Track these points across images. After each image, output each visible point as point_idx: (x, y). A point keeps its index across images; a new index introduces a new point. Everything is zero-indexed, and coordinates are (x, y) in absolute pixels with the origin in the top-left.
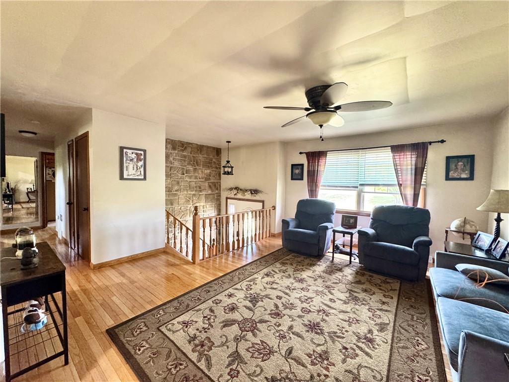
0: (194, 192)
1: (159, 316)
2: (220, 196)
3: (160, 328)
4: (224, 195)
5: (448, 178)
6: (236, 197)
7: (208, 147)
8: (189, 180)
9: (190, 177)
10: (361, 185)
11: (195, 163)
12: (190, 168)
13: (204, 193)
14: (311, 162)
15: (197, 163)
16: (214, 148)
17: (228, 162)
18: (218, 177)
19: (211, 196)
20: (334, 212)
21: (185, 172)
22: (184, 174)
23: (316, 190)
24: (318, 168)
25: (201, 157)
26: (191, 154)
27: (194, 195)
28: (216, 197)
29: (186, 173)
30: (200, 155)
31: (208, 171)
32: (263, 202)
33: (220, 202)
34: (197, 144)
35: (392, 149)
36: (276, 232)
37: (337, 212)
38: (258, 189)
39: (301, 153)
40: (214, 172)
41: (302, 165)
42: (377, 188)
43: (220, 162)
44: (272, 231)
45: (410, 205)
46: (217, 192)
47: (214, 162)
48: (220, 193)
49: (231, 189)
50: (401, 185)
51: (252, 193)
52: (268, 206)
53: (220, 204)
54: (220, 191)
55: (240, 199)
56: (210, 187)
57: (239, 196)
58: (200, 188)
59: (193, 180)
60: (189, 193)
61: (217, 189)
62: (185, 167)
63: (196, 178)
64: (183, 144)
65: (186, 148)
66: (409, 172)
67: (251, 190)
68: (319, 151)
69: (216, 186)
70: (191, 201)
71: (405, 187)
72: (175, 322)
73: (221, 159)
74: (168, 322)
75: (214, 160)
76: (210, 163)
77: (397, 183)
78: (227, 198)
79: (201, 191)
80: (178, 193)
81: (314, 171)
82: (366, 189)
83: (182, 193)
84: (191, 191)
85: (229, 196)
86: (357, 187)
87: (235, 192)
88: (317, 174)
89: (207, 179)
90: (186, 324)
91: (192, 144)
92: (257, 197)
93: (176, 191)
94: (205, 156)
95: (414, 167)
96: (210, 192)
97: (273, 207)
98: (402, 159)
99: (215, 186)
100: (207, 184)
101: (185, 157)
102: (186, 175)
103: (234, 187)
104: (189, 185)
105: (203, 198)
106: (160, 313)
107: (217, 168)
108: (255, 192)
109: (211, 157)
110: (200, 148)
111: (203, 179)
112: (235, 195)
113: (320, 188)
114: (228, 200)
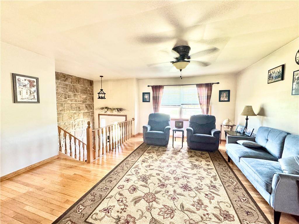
0: (75, 112)
1: (80, 211)
2: (93, 113)
3: (87, 220)
4: (96, 112)
5: (220, 101)
6: (106, 113)
7: (84, 79)
8: (70, 103)
9: (72, 100)
10: (182, 104)
11: (75, 90)
12: (71, 94)
13: (82, 111)
14: (155, 91)
15: (76, 90)
16: (88, 80)
17: (102, 90)
18: (91, 101)
19: (88, 114)
20: (170, 120)
21: (67, 97)
22: (66, 98)
23: (158, 108)
24: (159, 95)
25: (79, 86)
26: (71, 83)
27: (75, 113)
28: (91, 114)
29: (68, 97)
30: (78, 85)
31: (85, 96)
32: (126, 116)
33: (94, 117)
34: (76, 77)
35: (196, 86)
36: (135, 134)
38: (122, 108)
39: (148, 86)
40: (89, 97)
41: (149, 93)
42: (189, 106)
43: (93, 90)
44: (133, 134)
45: (205, 114)
46: (91, 110)
47: (89, 90)
48: (93, 111)
49: (102, 108)
50: (201, 104)
51: (118, 111)
52: (129, 118)
53: (94, 119)
54: (93, 110)
55: (109, 115)
56: (86, 107)
57: (109, 112)
58: (79, 108)
59: (73, 103)
60: (71, 112)
61: (91, 109)
62: (67, 93)
63: (76, 101)
64: (64, 75)
65: (67, 79)
66: (205, 98)
67: (117, 109)
68: (160, 86)
70: (73, 118)
71: (203, 105)
72: (97, 211)
73: (93, 88)
74: (92, 213)
75: (88, 89)
76: (85, 91)
77: (199, 103)
78: (99, 115)
79: (80, 110)
80: (63, 112)
81: (157, 97)
82: (184, 106)
83: (65, 112)
84: (73, 111)
85: (100, 113)
86: (180, 106)
87: (106, 110)
88: (158, 99)
89: (84, 102)
90: (107, 210)
91: (72, 76)
92: (122, 113)
93: (60, 111)
94: (82, 85)
95: (207, 95)
96: (86, 111)
97: (132, 119)
98: (201, 91)
99: (90, 106)
100: (84, 105)
101: (67, 85)
102: (68, 99)
103: (105, 107)
104: (71, 107)
105: (81, 115)
106: (80, 208)
107: (90, 94)
108: (120, 110)
109: (87, 86)
110: (79, 80)
111: (81, 101)
112: (105, 112)
113: (160, 106)
114: (100, 116)
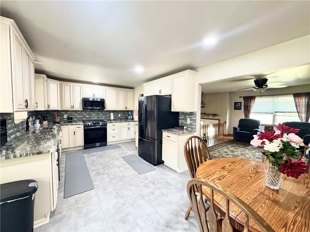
6: (203, 117)
10: (275, 112)
14: (246, 101)
17: (202, 102)
23: (248, 115)
24: (250, 104)
32: (219, 120)
35: (293, 95)
36: (226, 134)
37: (262, 125)
38: (216, 114)
39: (240, 97)
41: (241, 103)
42: (285, 113)
44: (224, 134)
45: (304, 121)
50: (299, 112)
51: (213, 116)
52: (222, 122)
55: (206, 119)
57: (206, 117)
66: (304, 106)
67: (212, 114)
68: (251, 96)
71: (301, 113)
77: (296, 111)
81: (248, 105)
82: (278, 114)
86: (273, 113)
88: (250, 108)
92: (216, 118)
95: (306, 104)
97: (225, 122)
98: (299, 100)
103: (203, 113)
108: (215, 115)
112: (203, 116)
113: (251, 113)
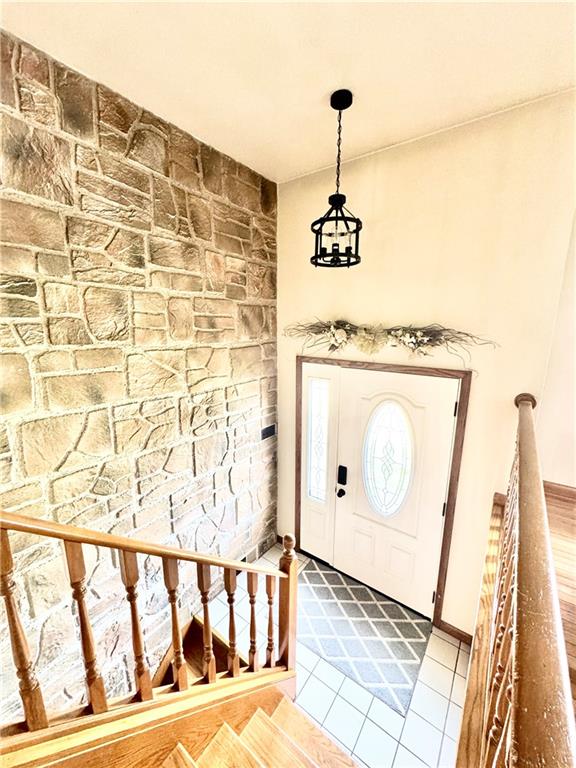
0: (190, 342)
2: (274, 351)
4: (289, 347)
6: (335, 355)
7: (235, 167)
8: (166, 292)
9: (172, 279)
11: (188, 220)
12: (166, 237)
13: (226, 342)
15: (195, 222)
16: (254, 177)
17: (337, 201)
18: (267, 290)
19: (250, 353)
21: (146, 256)
22: (140, 263)
25: (209, 200)
26: (167, 174)
27: (192, 350)
28: (263, 357)
29: (152, 260)
30: (206, 192)
31: (239, 263)
32: (463, 376)
33: (276, 371)
34: (192, 139)
38: (444, 325)
40: (257, 271)
43: (274, 233)
46: (266, 338)
47: (256, 231)
48: (274, 343)
49: (320, 328)
51: (416, 343)
53: (275, 377)
54: (275, 334)
55: (353, 364)
56: (245, 319)
57: (352, 350)
58: (212, 325)
59: (181, 293)
60: (171, 343)
61: (266, 329)
62: (145, 233)
63: (195, 283)
64: (120, 110)
65: (139, 136)
67: (412, 331)
69: (262, 319)
70: (181, 376)
73: (275, 224)
75: (255, 224)
76: (242, 232)
78: (300, 359)
79: (215, 336)
80: (125, 346)
83: (139, 348)
84: (181, 337)
85: (307, 353)
87: (341, 335)
89: (234, 293)
91: (168, 127)
92: (438, 356)
93: (111, 337)
94: (227, 200)
96: (245, 339)
99: (260, 317)
100: (233, 310)
101: (140, 181)
102: (150, 267)
103: (333, 321)
104: (171, 314)
105: (222, 360)
107: (263, 254)
108: (431, 336)
109: (245, 209)
110: (206, 161)
111: (218, 290)
112: (334, 347)
114: (304, 365)
